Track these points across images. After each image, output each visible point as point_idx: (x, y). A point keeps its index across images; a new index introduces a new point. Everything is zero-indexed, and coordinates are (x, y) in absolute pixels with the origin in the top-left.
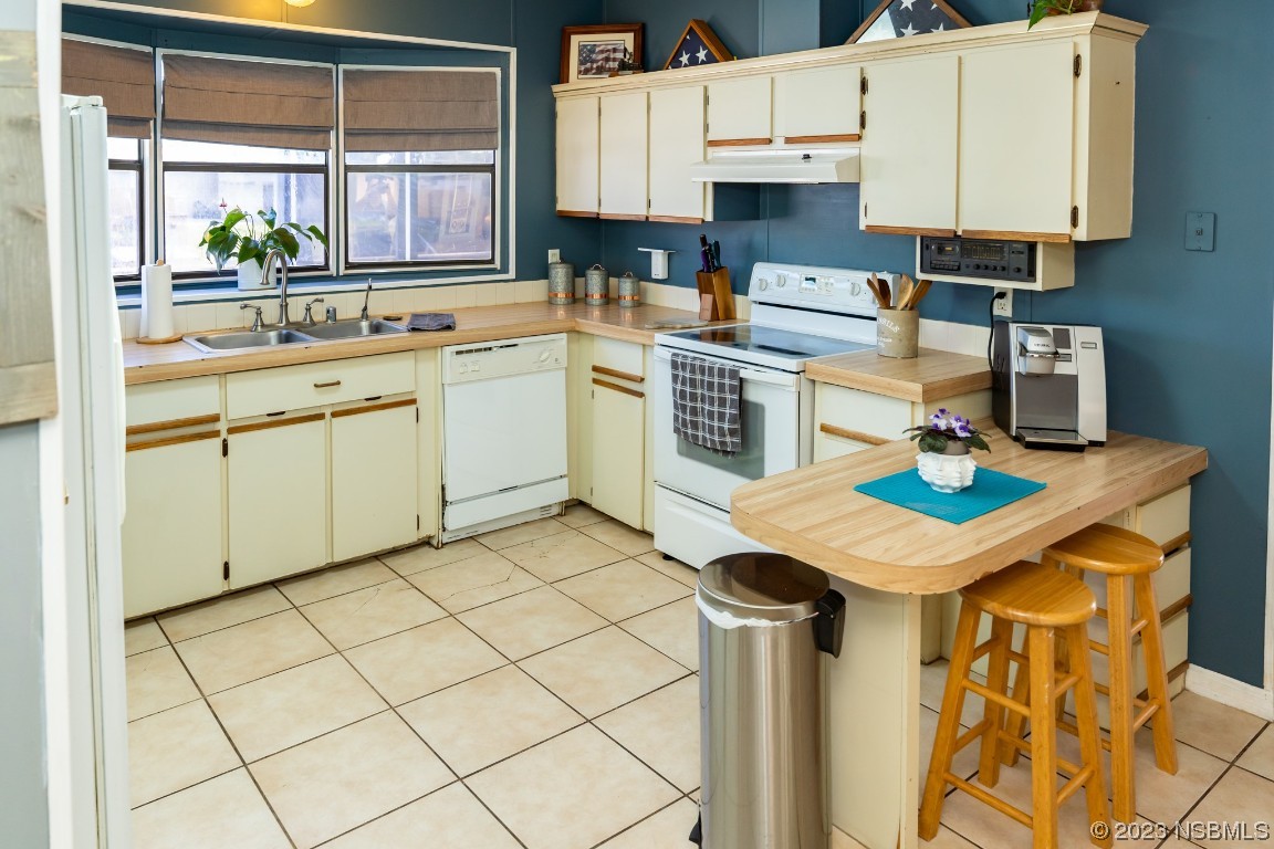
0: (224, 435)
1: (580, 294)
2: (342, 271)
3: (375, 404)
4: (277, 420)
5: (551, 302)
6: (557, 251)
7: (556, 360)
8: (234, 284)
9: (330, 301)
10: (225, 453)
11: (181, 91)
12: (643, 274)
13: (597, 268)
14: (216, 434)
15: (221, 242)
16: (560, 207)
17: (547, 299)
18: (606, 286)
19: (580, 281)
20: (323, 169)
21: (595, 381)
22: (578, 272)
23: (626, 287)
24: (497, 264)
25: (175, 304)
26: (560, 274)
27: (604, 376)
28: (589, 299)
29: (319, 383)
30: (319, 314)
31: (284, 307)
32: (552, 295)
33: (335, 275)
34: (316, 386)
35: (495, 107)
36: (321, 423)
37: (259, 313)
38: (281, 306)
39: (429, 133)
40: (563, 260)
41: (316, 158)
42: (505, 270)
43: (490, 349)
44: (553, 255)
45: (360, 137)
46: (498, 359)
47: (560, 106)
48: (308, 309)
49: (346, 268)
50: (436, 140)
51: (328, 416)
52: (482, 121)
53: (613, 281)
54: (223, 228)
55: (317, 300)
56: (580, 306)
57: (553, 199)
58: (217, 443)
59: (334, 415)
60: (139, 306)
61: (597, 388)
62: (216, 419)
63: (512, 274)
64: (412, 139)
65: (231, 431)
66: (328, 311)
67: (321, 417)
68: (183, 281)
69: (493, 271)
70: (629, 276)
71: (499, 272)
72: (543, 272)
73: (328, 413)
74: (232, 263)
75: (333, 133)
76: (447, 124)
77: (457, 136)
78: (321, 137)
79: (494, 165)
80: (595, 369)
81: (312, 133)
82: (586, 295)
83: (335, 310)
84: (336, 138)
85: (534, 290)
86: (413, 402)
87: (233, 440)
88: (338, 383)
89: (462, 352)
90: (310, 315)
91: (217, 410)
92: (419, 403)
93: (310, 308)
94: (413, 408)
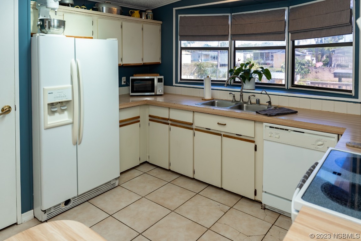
0: (194, 130)
2: (290, 87)
3: (238, 137)
4: (208, 131)
9: (258, 96)
10: (194, 135)
11: (236, 25)
14: (192, 129)
20: (284, 48)
24: (353, 94)
25: (212, 89)
30: (253, 101)
31: (242, 96)
33: (286, 88)
34: (218, 123)
36: (220, 137)
37: (234, 97)
38: (240, 95)
43: (288, 130)
45: (295, 34)
48: (249, 98)
52: (343, 21)
55: (253, 95)
59: (224, 136)
60: (203, 88)
62: (192, 124)
66: (257, 100)
68: (215, 83)
69: (351, 97)
71: (353, 98)
73: (222, 134)
75: (286, 33)
79: (352, 42)
83: (259, 100)
84: (288, 35)
86: (253, 141)
87: (196, 132)
88: (225, 125)
89: (273, 127)
90: (250, 100)
91: (192, 122)
92: (256, 143)
93: (250, 98)
94: (253, 145)
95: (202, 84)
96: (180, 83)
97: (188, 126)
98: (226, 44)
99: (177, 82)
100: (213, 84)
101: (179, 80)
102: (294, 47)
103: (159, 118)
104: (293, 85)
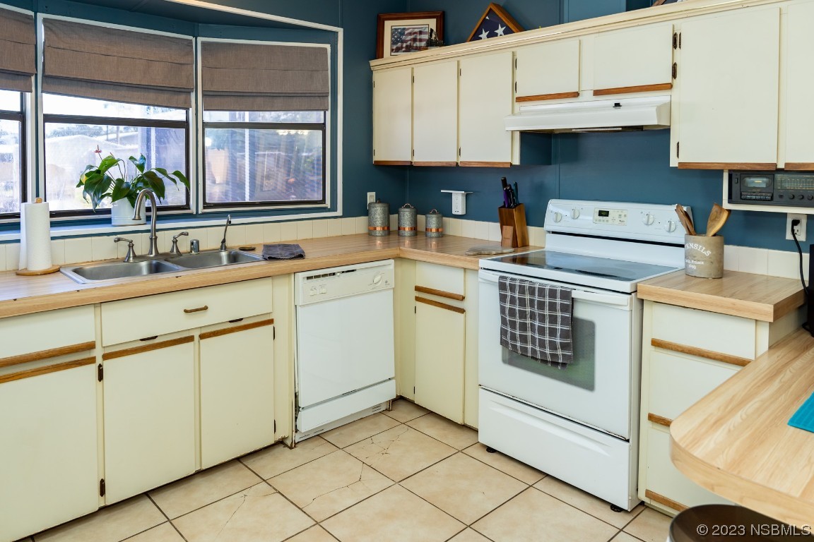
0: (99, 360)
1: (394, 227)
2: (201, 210)
3: (238, 326)
4: (151, 344)
5: (370, 234)
6: (374, 194)
7: (386, 282)
8: (108, 221)
9: (194, 235)
10: (101, 377)
11: (60, 51)
12: (446, 211)
13: (407, 207)
14: (92, 360)
15: (96, 184)
16: (377, 157)
17: (367, 231)
18: (415, 222)
19: (394, 217)
20: (184, 125)
21: (417, 299)
22: (392, 209)
23: (433, 221)
24: (328, 204)
25: (53, 238)
26: (378, 212)
27: (425, 294)
28: (402, 231)
29: (188, 309)
30: (184, 247)
31: (154, 240)
32: (371, 228)
33: (195, 213)
34: (186, 311)
35: (327, 76)
36: (190, 344)
37: (131, 246)
38: (151, 239)
39: (273, 96)
40: (379, 200)
41: (179, 115)
42: (334, 208)
43: (334, 274)
44: (371, 197)
45: (215, 99)
46: (340, 283)
47: (377, 77)
48: (175, 242)
49: (204, 208)
50: (279, 101)
51: (196, 338)
52: (316, 87)
53: (421, 218)
54: (98, 172)
55: (182, 234)
56: (394, 237)
57: (370, 151)
58: (93, 368)
59: (202, 337)
60: (19, 241)
61: (420, 305)
62: (91, 346)
63: (339, 212)
64: (259, 100)
65: (106, 357)
66: (192, 243)
67: (189, 339)
68: (60, 218)
69: (325, 210)
70: (434, 213)
71: (329, 210)
72: (364, 211)
73: (196, 334)
74: (106, 203)
75: (193, 95)
76: (288, 89)
77: (295, 99)
78: (182, 97)
79: (324, 124)
80: (418, 289)
81: (175, 94)
82: (399, 229)
83: (198, 242)
84: (196, 99)
85: (357, 225)
86: (270, 322)
87: (107, 365)
88: (206, 308)
89: (312, 278)
90: (177, 246)
92: (275, 322)
93: (177, 241)
95: (17, 226)
97: (76, 356)
102: (204, 125)
104: (206, 206)
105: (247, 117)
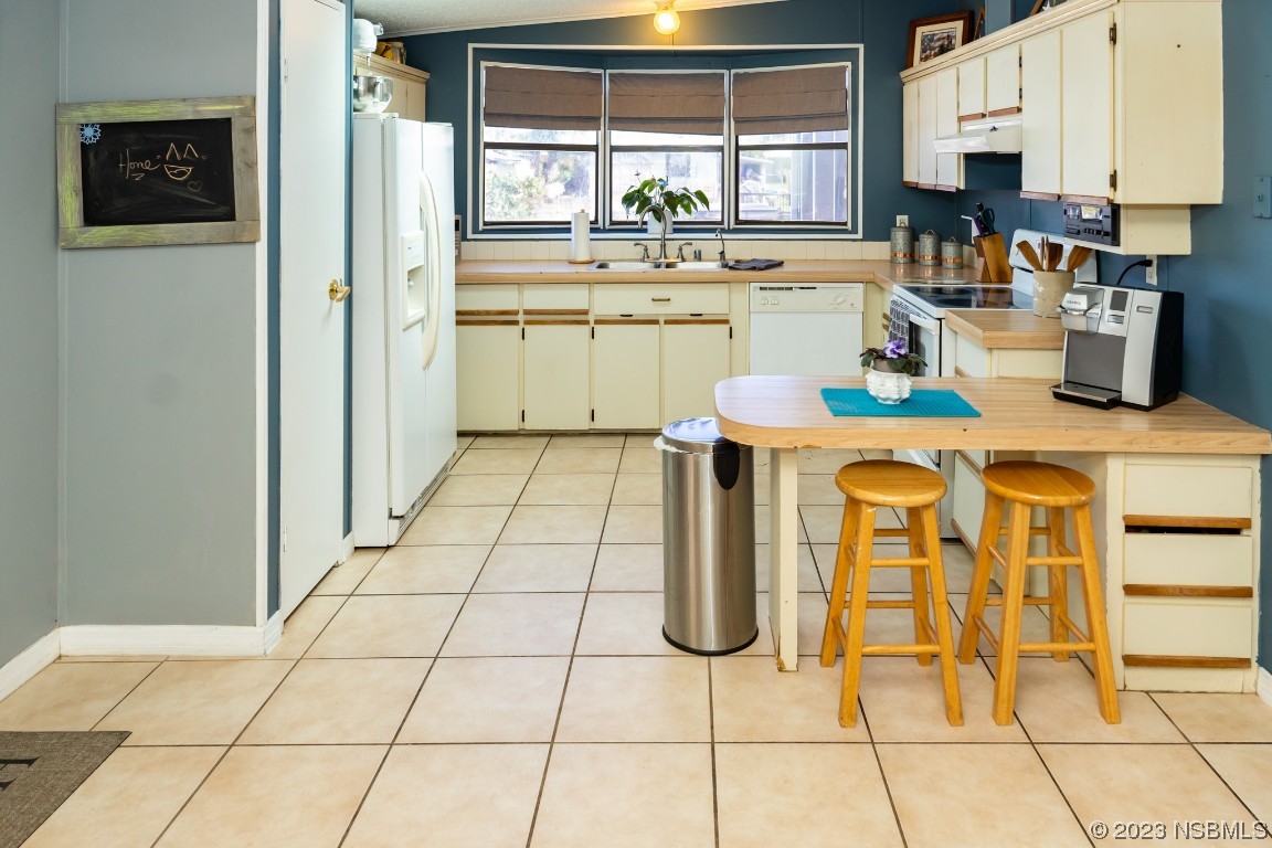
0: (592, 324)
2: (732, 226)
3: (697, 319)
4: (627, 320)
6: (905, 217)
7: (852, 305)
10: (592, 337)
11: (620, 98)
12: (963, 239)
13: (930, 233)
14: (587, 322)
16: (907, 177)
17: (889, 258)
18: (937, 249)
19: (916, 243)
20: (720, 149)
21: (884, 327)
22: (913, 236)
23: (949, 250)
24: (849, 227)
25: (590, 240)
26: (900, 237)
28: (924, 261)
29: (655, 298)
31: (663, 247)
32: (893, 255)
33: (727, 228)
34: (654, 300)
35: (845, 94)
36: (656, 326)
37: (646, 250)
38: (661, 246)
40: (908, 225)
42: (854, 231)
43: (789, 289)
44: (903, 220)
45: (747, 124)
47: (907, 89)
48: (681, 249)
49: (736, 224)
51: (662, 322)
52: (835, 107)
54: (638, 191)
55: (686, 244)
56: (917, 266)
57: (900, 172)
58: (586, 329)
59: (666, 322)
61: (885, 332)
62: (585, 312)
63: (860, 235)
64: (783, 123)
65: (597, 322)
67: (656, 322)
69: (846, 232)
70: (954, 241)
71: (850, 233)
72: (888, 235)
73: (662, 320)
75: (726, 122)
76: (806, 111)
77: (815, 121)
78: (717, 124)
79: (846, 143)
80: (884, 316)
81: (710, 124)
82: (921, 257)
83: (700, 252)
84: (728, 125)
85: (879, 250)
86: (726, 322)
87: (597, 328)
88: (669, 300)
89: (765, 289)
90: (682, 253)
91: (585, 307)
92: (732, 324)
94: (727, 327)
95: (568, 230)
96: (484, 232)
97: (576, 317)
98: (588, 137)
99: (476, 231)
100: (593, 230)
101: (481, 227)
102: (738, 148)
103: (488, 313)
104: (737, 221)
105: (815, 138)
